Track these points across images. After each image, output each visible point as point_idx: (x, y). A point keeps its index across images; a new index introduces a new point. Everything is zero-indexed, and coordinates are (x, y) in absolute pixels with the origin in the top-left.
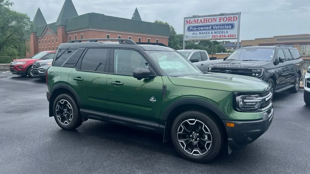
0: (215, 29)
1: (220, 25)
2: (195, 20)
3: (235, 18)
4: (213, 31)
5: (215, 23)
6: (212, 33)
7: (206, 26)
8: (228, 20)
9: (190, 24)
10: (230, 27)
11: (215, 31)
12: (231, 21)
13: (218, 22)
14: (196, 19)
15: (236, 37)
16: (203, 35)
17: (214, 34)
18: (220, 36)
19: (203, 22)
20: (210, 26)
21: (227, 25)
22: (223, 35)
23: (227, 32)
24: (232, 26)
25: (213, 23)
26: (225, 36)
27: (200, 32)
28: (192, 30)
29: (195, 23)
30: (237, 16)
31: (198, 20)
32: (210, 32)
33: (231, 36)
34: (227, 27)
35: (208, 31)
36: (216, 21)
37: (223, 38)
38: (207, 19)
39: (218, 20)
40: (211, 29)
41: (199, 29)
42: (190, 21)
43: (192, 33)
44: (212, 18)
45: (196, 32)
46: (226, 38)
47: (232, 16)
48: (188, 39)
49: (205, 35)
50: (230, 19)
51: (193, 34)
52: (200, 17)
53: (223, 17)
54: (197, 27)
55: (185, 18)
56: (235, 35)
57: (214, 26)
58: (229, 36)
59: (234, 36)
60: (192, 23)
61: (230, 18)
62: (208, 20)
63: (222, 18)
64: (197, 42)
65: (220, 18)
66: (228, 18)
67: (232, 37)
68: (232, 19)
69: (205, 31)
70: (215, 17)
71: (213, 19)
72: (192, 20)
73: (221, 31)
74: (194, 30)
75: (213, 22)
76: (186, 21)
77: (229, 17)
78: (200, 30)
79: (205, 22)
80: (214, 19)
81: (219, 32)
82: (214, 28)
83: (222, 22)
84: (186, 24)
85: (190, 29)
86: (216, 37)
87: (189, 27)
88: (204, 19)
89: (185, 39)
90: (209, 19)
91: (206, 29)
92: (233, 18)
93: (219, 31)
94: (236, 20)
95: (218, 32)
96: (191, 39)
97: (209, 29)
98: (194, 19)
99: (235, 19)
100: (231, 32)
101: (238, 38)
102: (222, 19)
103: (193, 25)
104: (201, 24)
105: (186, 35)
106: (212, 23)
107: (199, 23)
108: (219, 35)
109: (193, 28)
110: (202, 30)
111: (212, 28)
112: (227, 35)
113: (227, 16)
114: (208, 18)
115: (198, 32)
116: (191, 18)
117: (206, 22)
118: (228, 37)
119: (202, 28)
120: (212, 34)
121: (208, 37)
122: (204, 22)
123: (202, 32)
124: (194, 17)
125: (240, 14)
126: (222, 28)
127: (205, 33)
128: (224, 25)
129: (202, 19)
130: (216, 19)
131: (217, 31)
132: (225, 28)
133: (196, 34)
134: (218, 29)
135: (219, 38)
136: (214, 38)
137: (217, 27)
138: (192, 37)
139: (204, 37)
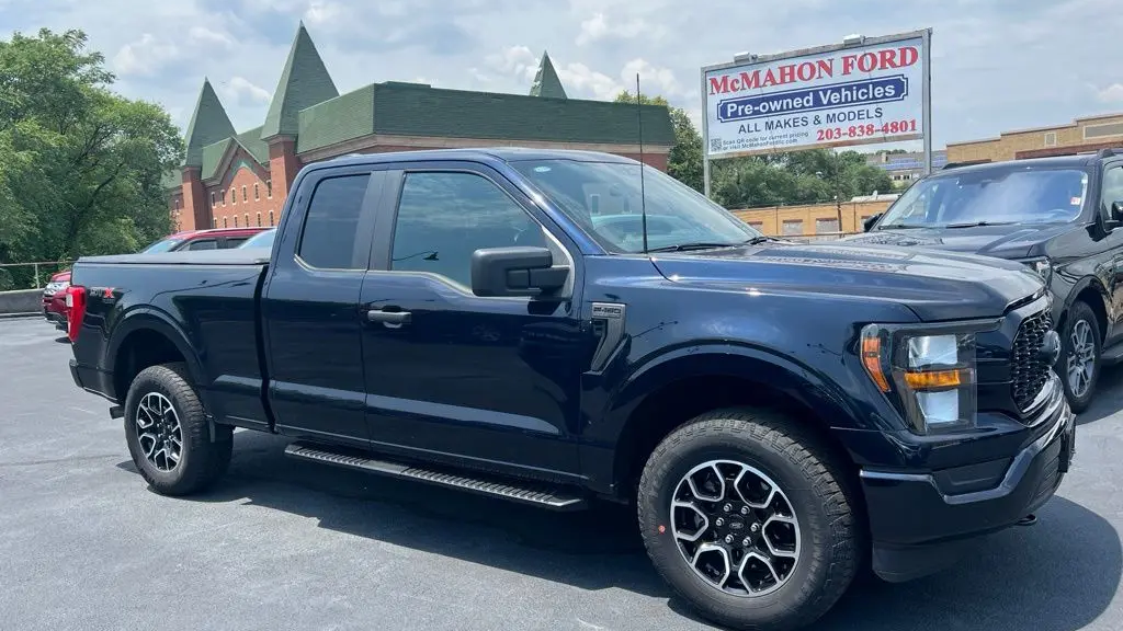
0: (830, 103)
1: (849, 88)
2: (745, 76)
3: (909, 53)
4: (823, 114)
5: (827, 80)
7: (792, 96)
8: (879, 65)
9: (726, 91)
10: (890, 90)
11: (831, 112)
12: (893, 65)
13: (838, 77)
14: (750, 71)
15: (919, 130)
16: (779, 131)
17: (825, 126)
18: (852, 131)
19: (778, 80)
20: (807, 94)
21: (875, 85)
22: (862, 127)
23: (879, 113)
24: (899, 87)
25: (821, 82)
26: (870, 130)
27: (769, 120)
28: (735, 114)
29: (746, 86)
30: (916, 44)
31: (756, 74)
32: (811, 116)
33: (895, 127)
34: (876, 92)
35: (801, 115)
36: (829, 71)
37: (865, 136)
38: (792, 68)
39: (838, 66)
40: (811, 104)
41: (764, 107)
42: (725, 80)
43: (736, 125)
44: (814, 60)
45: (752, 122)
46: (878, 135)
47: (896, 47)
48: (722, 151)
49: (790, 131)
51: (742, 129)
52: (764, 61)
53: (859, 54)
54: (755, 102)
55: (706, 71)
56: (913, 122)
57: (825, 91)
58: (890, 128)
59: (910, 127)
60: (734, 90)
61: (888, 56)
62: (796, 69)
63: (855, 57)
64: (778, 161)
65: (846, 59)
66: (879, 57)
67: (900, 133)
68: (897, 60)
69: (787, 117)
70: (825, 58)
71: (817, 66)
72: (734, 75)
73: (856, 109)
74: (744, 114)
75: (817, 75)
76: (709, 82)
77: (883, 53)
78: (770, 111)
79: (787, 78)
80: (822, 64)
81: (847, 117)
82: (825, 102)
83: (856, 75)
84: (712, 93)
85: (729, 111)
86: (835, 134)
87: (725, 105)
88: (782, 69)
89: (711, 153)
90: (802, 67)
91: (794, 108)
92: (898, 53)
93: (846, 110)
94: (914, 61)
95: (842, 117)
96: (733, 151)
97: (803, 107)
98: (742, 70)
99: (909, 59)
100: (893, 111)
101: (927, 136)
102: (856, 64)
103: (739, 94)
104: (769, 89)
105: (712, 137)
106: (814, 83)
107: (761, 83)
108: (845, 126)
109: (740, 108)
110: (776, 111)
111: (818, 103)
112: (878, 124)
113: (876, 51)
114: (798, 62)
115: (761, 122)
116: (728, 67)
117: (792, 80)
118: (883, 135)
119: (776, 105)
120: (819, 127)
121: (804, 137)
122: (783, 81)
123: (775, 119)
124: (740, 62)
125: (930, 35)
126: (858, 100)
127: (791, 123)
128: (866, 86)
129: (775, 68)
130: (828, 64)
131: (837, 111)
132: (868, 99)
133: (752, 128)
134: (840, 103)
135: (847, 138)
136: (826, 141)
137: (835, 97)
138: (736, 144)
139: (786, 140)
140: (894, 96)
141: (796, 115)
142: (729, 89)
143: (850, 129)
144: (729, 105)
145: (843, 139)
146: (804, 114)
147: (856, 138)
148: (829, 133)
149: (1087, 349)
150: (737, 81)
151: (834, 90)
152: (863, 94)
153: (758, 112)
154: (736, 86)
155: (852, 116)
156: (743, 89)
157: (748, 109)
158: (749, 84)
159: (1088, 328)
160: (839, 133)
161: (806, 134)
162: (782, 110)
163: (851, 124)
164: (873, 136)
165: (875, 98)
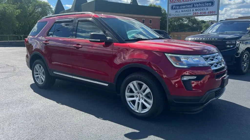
0: (196, 6)
1: (201, 3)
4: (194, 9)
5: (196, 1)
6: (193, 10)
7: (188, 5)
9: (173, 3)
10: (210, 4)
11: (196, 9)
13: (198, 1)
15: (216, 14)
16: (184, 12)
17: (195, 12)
18: (201, 13)
19: (185, 1)
20: (191, 4)
21: (207, 3)
22: (203, 12)
23: (207, 9)
24: (212, 3)
27: (182, 10)
28: (175, 8)
29: (178, 2)
32: (192, 9)
33: (211, 12)
34: (207, 4)
35: (189, 9)
37: (204, 14)
40: (192, 7)
41: (181, 7)
42: (173, 0)
43: (175, 10)
45: (178, 10)
46: (206, 14)
48: (171, 17)
49: (186, 12)
51: (176, 12)
54: (179, 6)
56: (215, 11)
57: (195, 4)
58: (209, 12)
59: (214, 13)
60: (175, 3)
67: (212, 14)
69: (186, 9)
74: (177, 8)
75: (194, 0)
76: (169, 1)
78: (183, 8)
82: (195, 6)
84: (170, 3)
85: (174, 7)
87: (173, 6)
89: (169, 17)
91: (188, 7)
93: (200, 8)
96: (174, 16)
97: (190, 7)
100: (211, 9)
101: (218, 14)
103: (176, 4)
104: (183, 3)
105: (169, 13)
106: (193, 2)
107: (181, 1)
108: (199, 12)
109: (176, 7)
110: (184, 8)
111: (193, 6)
112: (207, 12)
115: (180, 10)
117: (188, 1)
118: (208, 14)
119: (184, 7)
120: (193, 12)
121: (190, 14)
123: (184, 10)
126: (203, 6)
127: (187, 11)
128: (205, 3)
131: (198, 8)
132: (205, 6)
133: (178, 12)
134: (199, 6)
135: (200, 15)
136: (195, 15)
137: (197, 5)
138: (175, 15)
139: (186, 14)
140: (212, 5)
141: (188, 9)
142: (174, 2)
143: (200, 13)
146: (190, 9)
147: (202, 15)
148: (196, 13)
149: (247, 61)
150: (176, 1)
151: (197, 4)
152: (204, 5)
153: (180, 8)
155: (201, 9)
156: (177, 3)
157: (178, 7)
158: (178, 1)
159: (248, 56)
160: (198, 13)
161: (190, 13)
162: (185, 8)
163: (201, 11)
164: (205, 14)
165: (206, 6)
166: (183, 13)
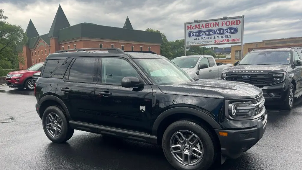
1: (223, 30)
3: (238, 21)
4: (216, 36)
5: (217, 27)
6: (214, 38)
7: (208, 31)
8: (231, 24)
9: (191, 29)
10: (233, 31)
11: (218, 36)
12: (234, 25)
13: (220, 27)
14: (197, 24)
15: (240, 41)
16: (205, 40)
17: (216, 39)
18: (223, 41)
19: (205, 27)
20: (212, 31)
21: (230, 29)
22: (226, 40)
23: (230, 36)
24: (236, 30)
25: (216, 28)
26: (228, 40)
27: (202, 37)
28: (193, 35)
30: (240, 19)
31: (199, 25)
32: (213, 36)
33: (234, 40)
34: (230, 31)
36: (218, 25)
38: (208, 24)
39: (220, 24)
40: (213, 33)
41: (201, 34)
42: (191, 26)
43: (193, 38)
44: (214, 22)
45: (198, 38)
47: (235, 20)
48: (189, 45)
49: (207, 40)
50: (233, 23)
51: (195, 39)
52: (201, 22)
53: (226, 21)
54: (199, 32)
55: (186, 24)
56: (239, 39)
57: (217, 30)
59: (238, 41)
60: (193, 29)
62: (210, 24)
65: (222, 22)
67: (235, 42)
68: (235, 23)
70: (217, 22)
71: (215, 24)
72: (193, 25)
73: (224, 35)
74: (195, 35)
75: (215, 26)
76: (187, 27)
77: (232, 21)
79: (207, 27)
82: (217, 33)
83: (225, 26)
84: (187, 30)
86: (219, 41)
87: (191, 33)
88: (206, 24)
89: (186, 45)
91: (208, 34)
92: (236, 21)
93: (222, 35)
94: (239, 24)
96: (193, 45)
97: (211, 34)
98: (196, 24)
100: (234, 36)
101: (242, 42)
102: (225, 24)
104: (202, 29)
105: (187, 41)
106: (214, 28)
107: (200, 28)
108: (222, 39)
109: (195, 34)
111: (215, 33)
112: (230, 39)
113: (230, 20)
114: (210, 22)
115: (200, 38)
116: (192, 23)
118: (231, 42)
119: (204, 33)
122: (206, 27)
123: (204, 37)
124: (196, 22)
125: (244, 17)
126: (225, 33)
127: (208, 38)
128: (227, 29)
129: (204, 24)
130: (218, 23)
131: (220, 36)
133: (198, 39)
134: (221, 33)
136: (217, 43)
137: (219, 32)
138: (193, 43)
139: (206, 42)
140: (235, 32)
141: (209, 36)
144: (192, 33)
145: (221, 43)
146: (211, 36)
147: (224, 42)
150: (194, 27)
151: (219, 30)
152: (226, 31)
153: (199, 35)
154: (194, 28)
156: (195, 29)
157: (197, 34)
158: (197, 28)
161: (212, 41)
162: (205, 35)
163: (223, 39)
164: (228, 42)
165: (229, 33)
166: (203, 40)
